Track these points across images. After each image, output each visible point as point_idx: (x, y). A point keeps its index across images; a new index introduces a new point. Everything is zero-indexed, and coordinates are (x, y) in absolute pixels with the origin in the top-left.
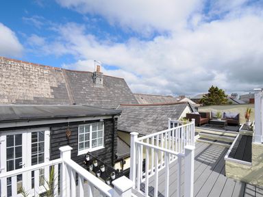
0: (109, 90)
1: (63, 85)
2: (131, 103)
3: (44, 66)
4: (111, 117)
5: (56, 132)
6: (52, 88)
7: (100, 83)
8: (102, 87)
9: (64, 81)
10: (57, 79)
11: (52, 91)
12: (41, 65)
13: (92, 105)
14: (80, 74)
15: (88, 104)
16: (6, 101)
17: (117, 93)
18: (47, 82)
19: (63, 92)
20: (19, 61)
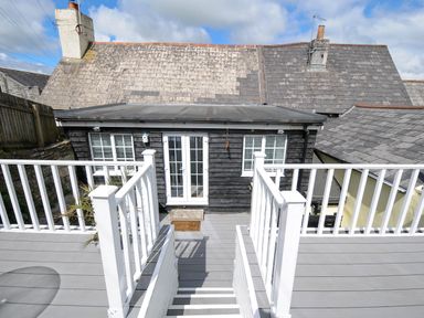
0: (337, 75)
1: (254, 73)
2: (386, 103)
3: (234, 47)
4: (301, 128)
5: (215, 140)
6: (238, 79)
7: (320, 62)
8: (324, 70)
9: (256, 67)
10: (247, 65)
11: (238, 84)
12: (230, 46)
13: (294, 105)
14: (286, 49)
15: (287, 105)
16: (189, 99)
17: (356, 81)
18: (234, 71)
19: (253, 85)
20: (205, 46)
